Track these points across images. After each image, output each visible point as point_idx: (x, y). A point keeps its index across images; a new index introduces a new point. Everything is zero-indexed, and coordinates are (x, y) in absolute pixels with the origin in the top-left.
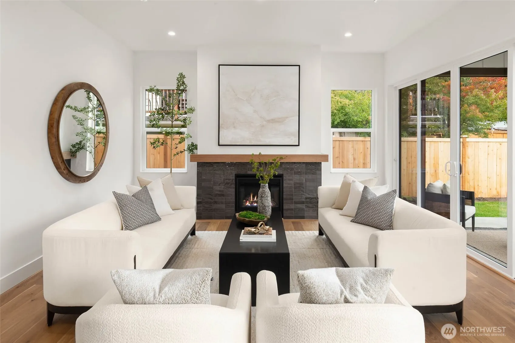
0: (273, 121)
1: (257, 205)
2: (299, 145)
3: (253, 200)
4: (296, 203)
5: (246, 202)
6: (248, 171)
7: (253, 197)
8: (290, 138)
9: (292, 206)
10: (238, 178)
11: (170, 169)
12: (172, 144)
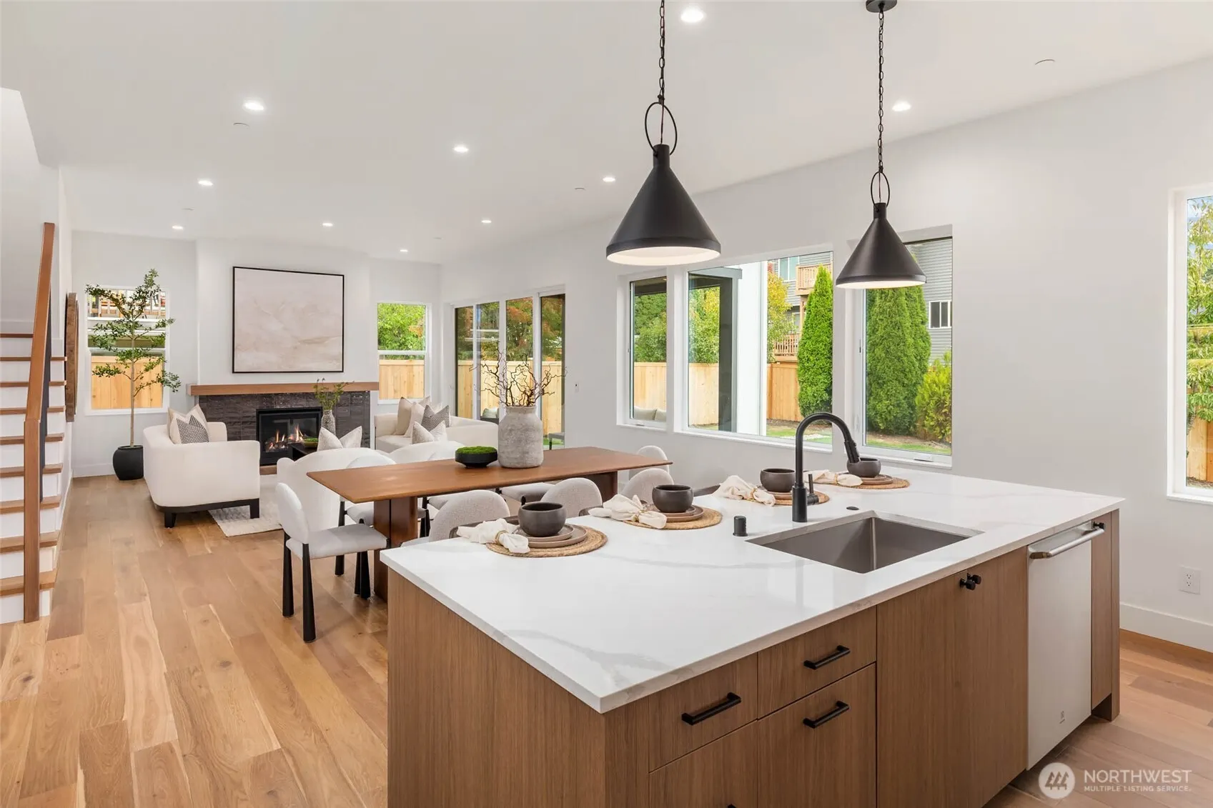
0: (310, 341)
2: (342, 371)
3: (280, 441)
7: (279, 437)
8: (330, 362)
10: (260, 415)
11: (130, 410)
12: (133, 373)
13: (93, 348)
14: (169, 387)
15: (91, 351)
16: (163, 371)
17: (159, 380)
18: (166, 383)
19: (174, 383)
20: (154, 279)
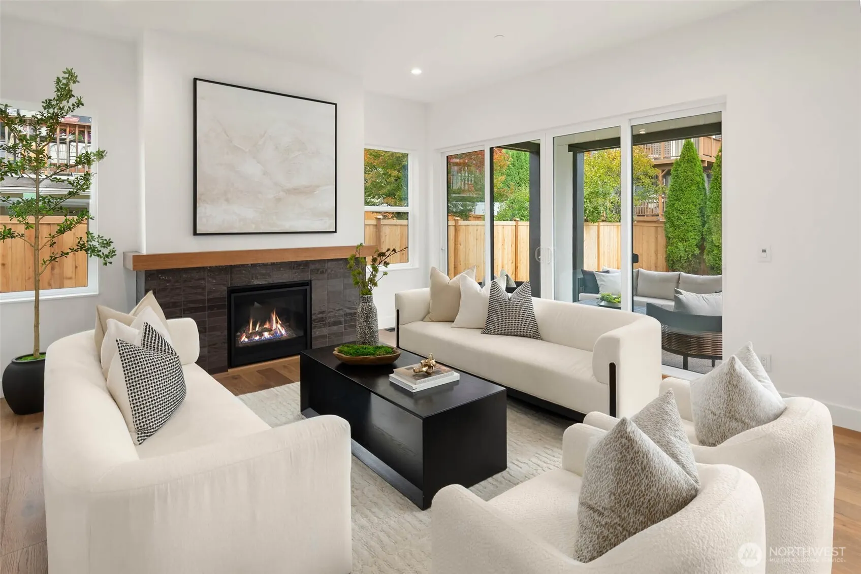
0: (296, 191)
1: (259, 339)
2: (335, 232)
3: (254, 331)
4: (330, 325)
5: (241, 337)
6: (252, 279)
7: (253, 325)
8: (321, 220)
9: (325, 331)
10: (233, 295)
12: (37, 237)
14: (97, 258)
16: (88, 233)
17: (82, 247)
18: (93, 251)
19: (106, 251)
20: (72, 86)
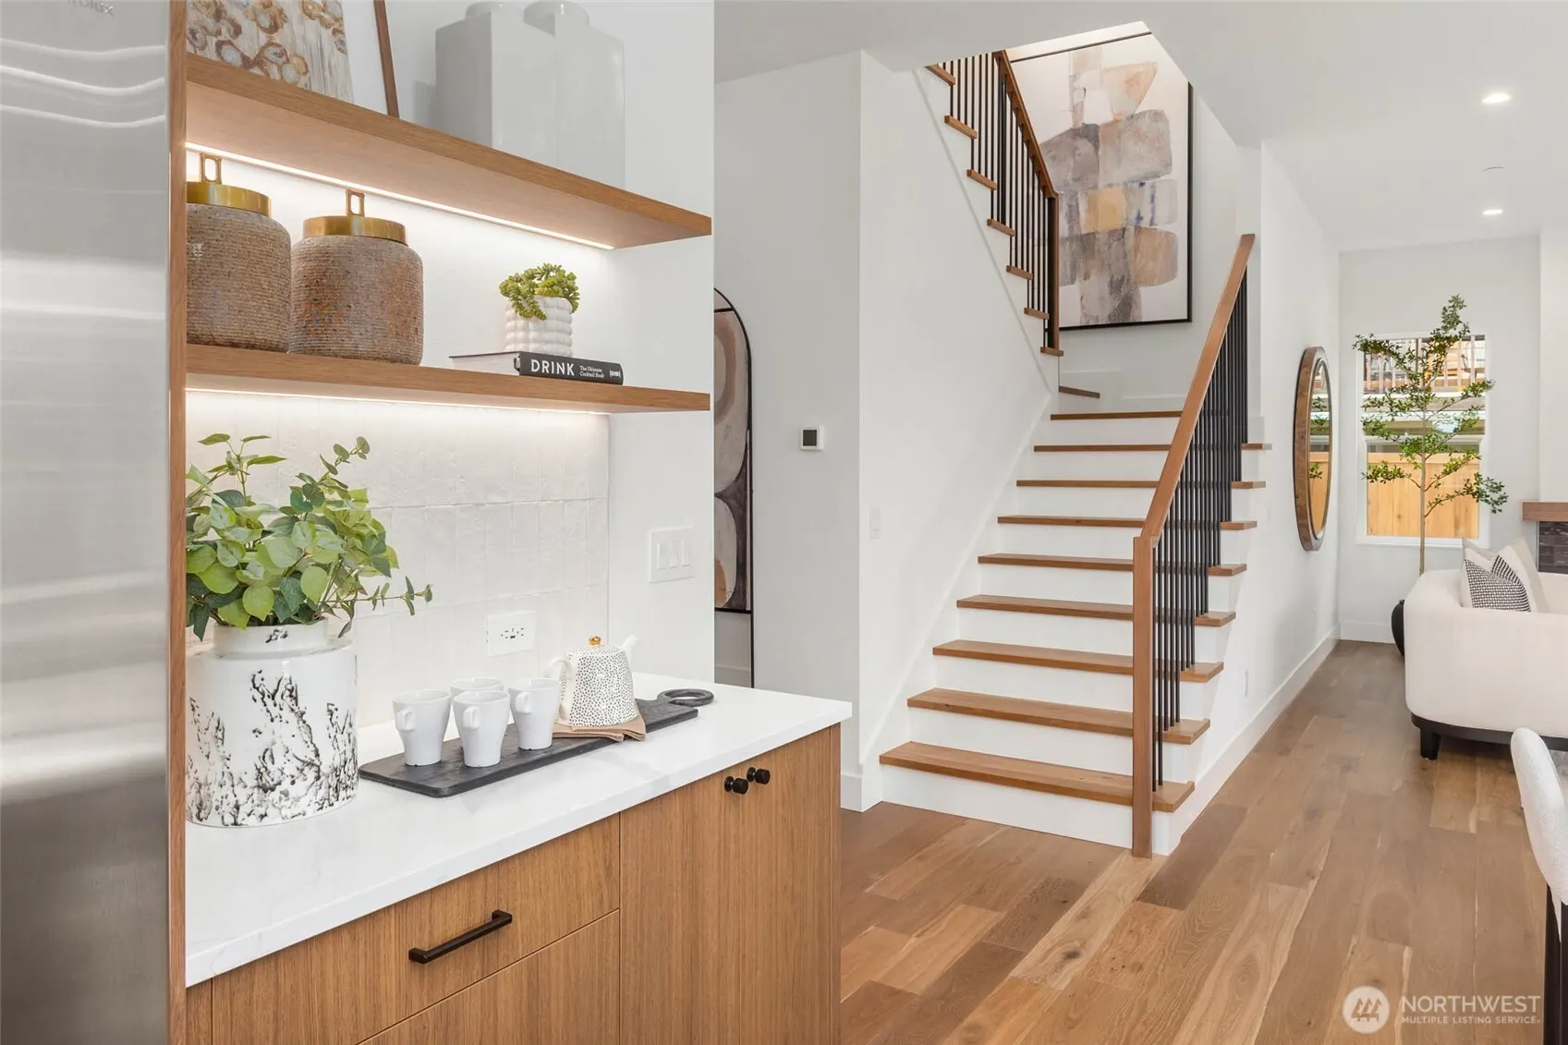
11: (1419, 539)
12: (1424, 478)
13: (1371, 437)
14: (1485, 504)
15: (1367, 441)
16: (1476, 476)
17: (1469, 490)
18: (1481, 495)
19: (1495, 496)
20: (1459, 312)
